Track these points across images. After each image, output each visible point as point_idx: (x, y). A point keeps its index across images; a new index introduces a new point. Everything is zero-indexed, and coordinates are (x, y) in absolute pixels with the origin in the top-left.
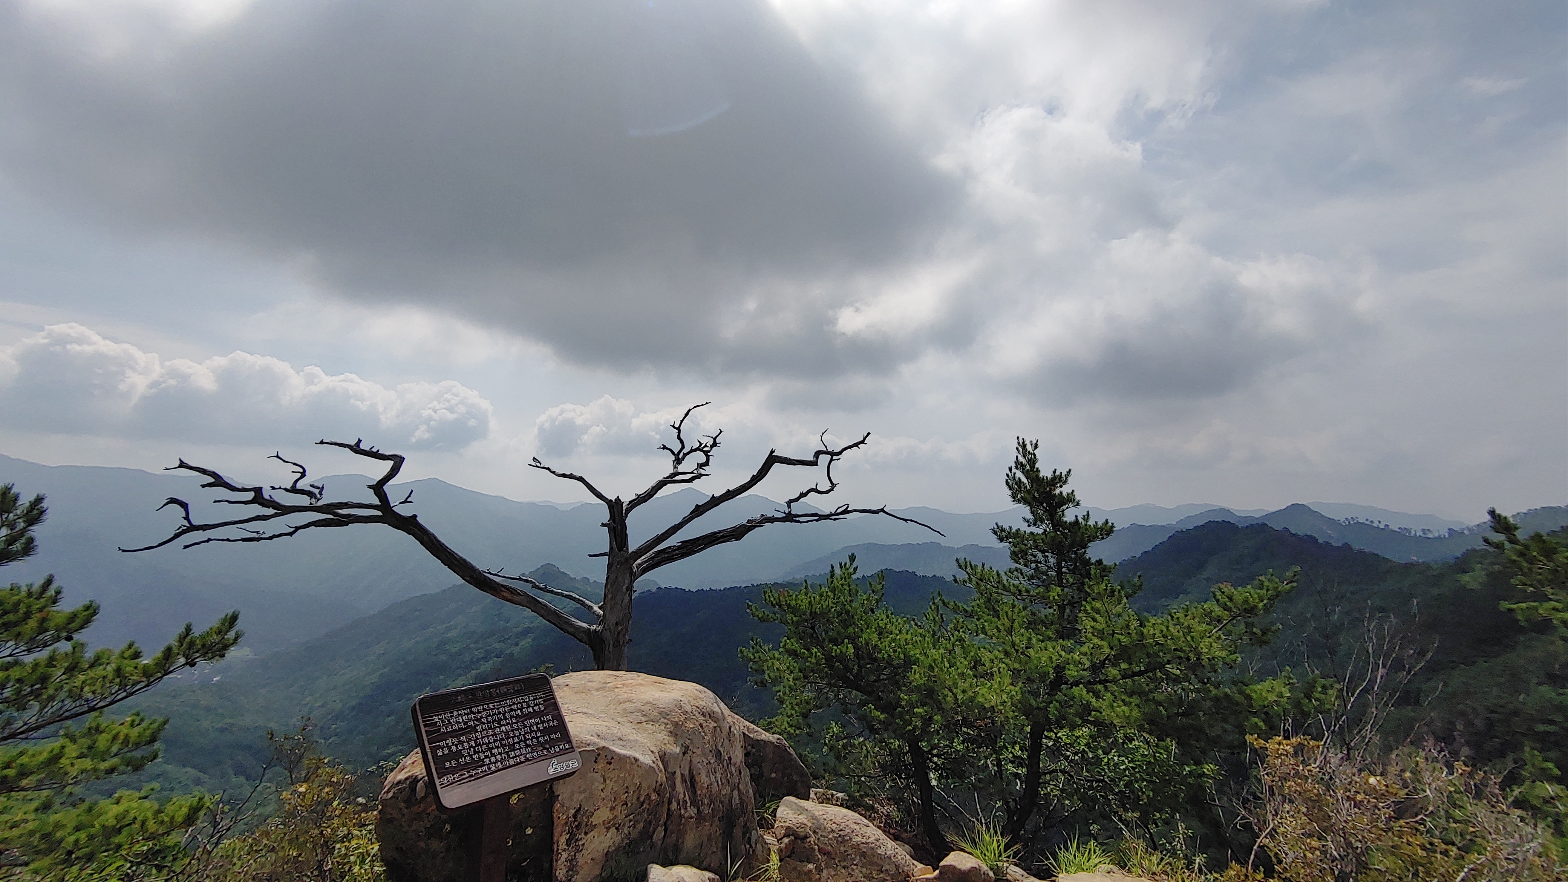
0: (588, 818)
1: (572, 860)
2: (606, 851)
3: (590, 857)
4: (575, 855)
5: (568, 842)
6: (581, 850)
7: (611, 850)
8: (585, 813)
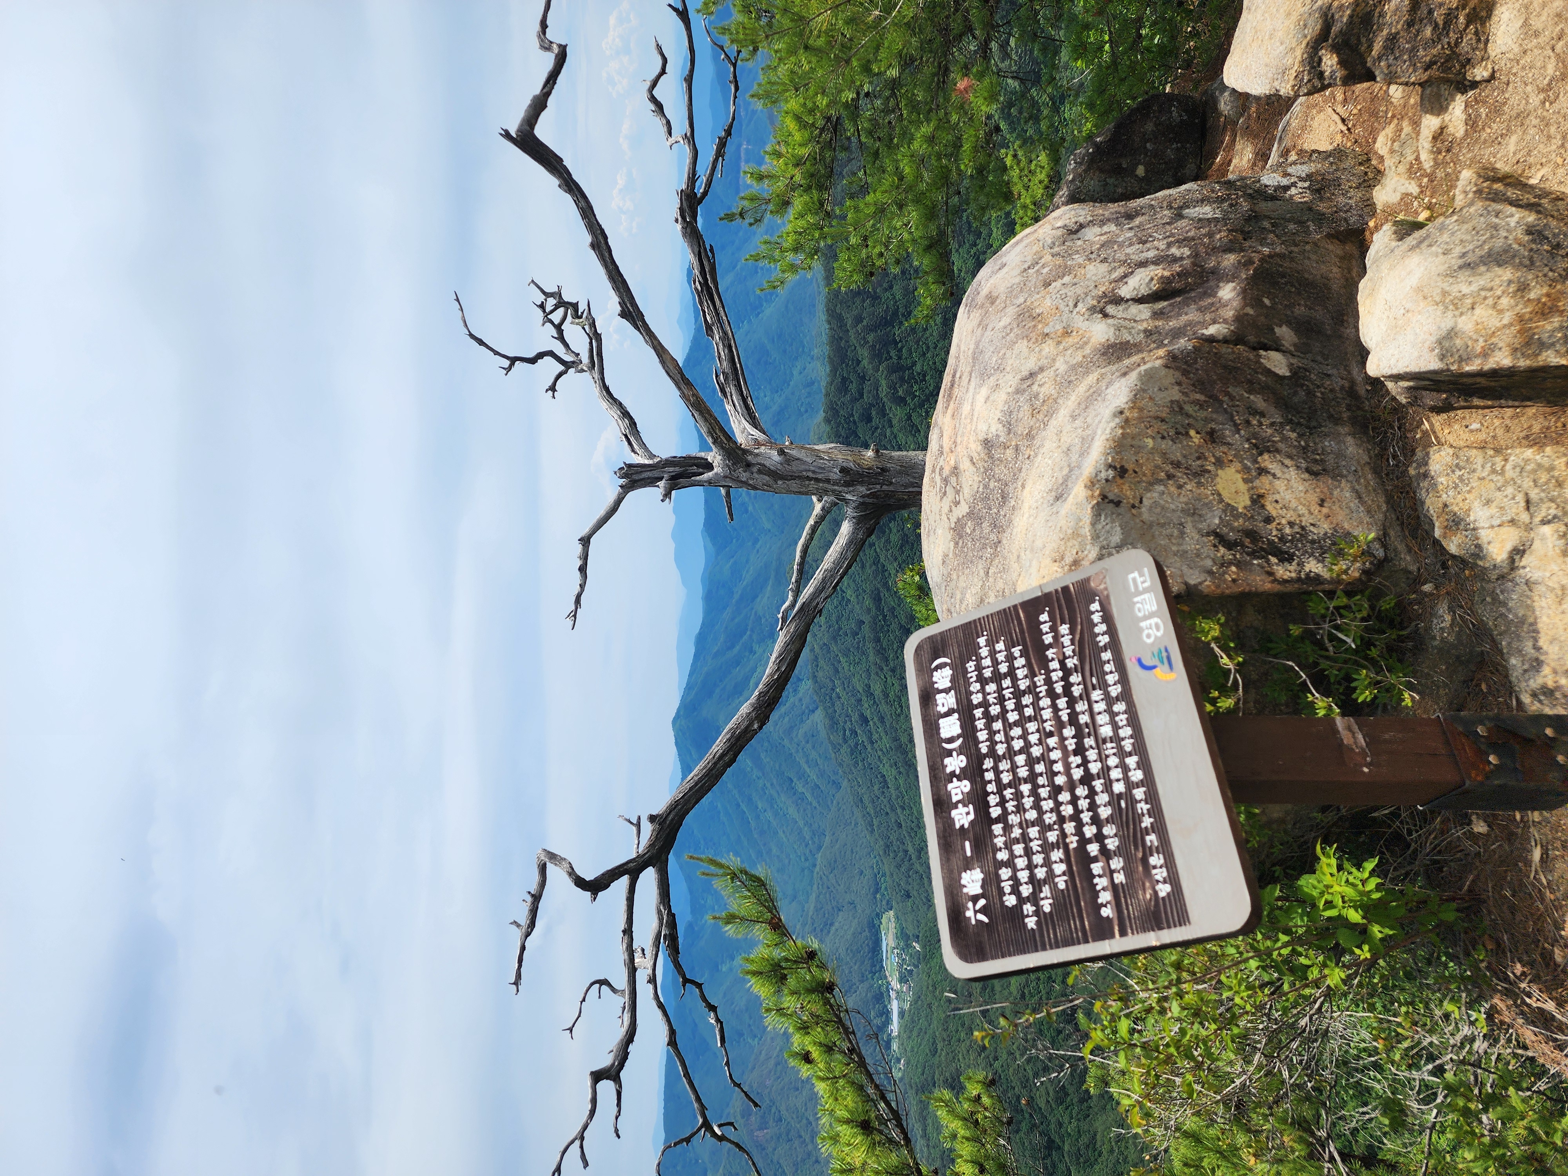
0: (1237, 516)
1: (1321, 547)
2: (1306, 476)
3: (1315, 508)
4: (1313, 542)
5: (1286, 558)
6: (1303, 528)
7: (1304, 465)
8: (1228, 524)
